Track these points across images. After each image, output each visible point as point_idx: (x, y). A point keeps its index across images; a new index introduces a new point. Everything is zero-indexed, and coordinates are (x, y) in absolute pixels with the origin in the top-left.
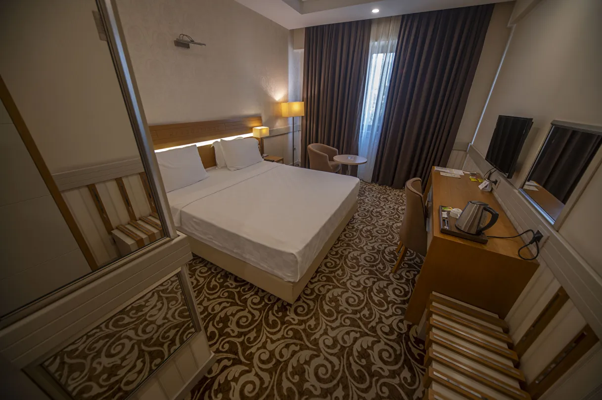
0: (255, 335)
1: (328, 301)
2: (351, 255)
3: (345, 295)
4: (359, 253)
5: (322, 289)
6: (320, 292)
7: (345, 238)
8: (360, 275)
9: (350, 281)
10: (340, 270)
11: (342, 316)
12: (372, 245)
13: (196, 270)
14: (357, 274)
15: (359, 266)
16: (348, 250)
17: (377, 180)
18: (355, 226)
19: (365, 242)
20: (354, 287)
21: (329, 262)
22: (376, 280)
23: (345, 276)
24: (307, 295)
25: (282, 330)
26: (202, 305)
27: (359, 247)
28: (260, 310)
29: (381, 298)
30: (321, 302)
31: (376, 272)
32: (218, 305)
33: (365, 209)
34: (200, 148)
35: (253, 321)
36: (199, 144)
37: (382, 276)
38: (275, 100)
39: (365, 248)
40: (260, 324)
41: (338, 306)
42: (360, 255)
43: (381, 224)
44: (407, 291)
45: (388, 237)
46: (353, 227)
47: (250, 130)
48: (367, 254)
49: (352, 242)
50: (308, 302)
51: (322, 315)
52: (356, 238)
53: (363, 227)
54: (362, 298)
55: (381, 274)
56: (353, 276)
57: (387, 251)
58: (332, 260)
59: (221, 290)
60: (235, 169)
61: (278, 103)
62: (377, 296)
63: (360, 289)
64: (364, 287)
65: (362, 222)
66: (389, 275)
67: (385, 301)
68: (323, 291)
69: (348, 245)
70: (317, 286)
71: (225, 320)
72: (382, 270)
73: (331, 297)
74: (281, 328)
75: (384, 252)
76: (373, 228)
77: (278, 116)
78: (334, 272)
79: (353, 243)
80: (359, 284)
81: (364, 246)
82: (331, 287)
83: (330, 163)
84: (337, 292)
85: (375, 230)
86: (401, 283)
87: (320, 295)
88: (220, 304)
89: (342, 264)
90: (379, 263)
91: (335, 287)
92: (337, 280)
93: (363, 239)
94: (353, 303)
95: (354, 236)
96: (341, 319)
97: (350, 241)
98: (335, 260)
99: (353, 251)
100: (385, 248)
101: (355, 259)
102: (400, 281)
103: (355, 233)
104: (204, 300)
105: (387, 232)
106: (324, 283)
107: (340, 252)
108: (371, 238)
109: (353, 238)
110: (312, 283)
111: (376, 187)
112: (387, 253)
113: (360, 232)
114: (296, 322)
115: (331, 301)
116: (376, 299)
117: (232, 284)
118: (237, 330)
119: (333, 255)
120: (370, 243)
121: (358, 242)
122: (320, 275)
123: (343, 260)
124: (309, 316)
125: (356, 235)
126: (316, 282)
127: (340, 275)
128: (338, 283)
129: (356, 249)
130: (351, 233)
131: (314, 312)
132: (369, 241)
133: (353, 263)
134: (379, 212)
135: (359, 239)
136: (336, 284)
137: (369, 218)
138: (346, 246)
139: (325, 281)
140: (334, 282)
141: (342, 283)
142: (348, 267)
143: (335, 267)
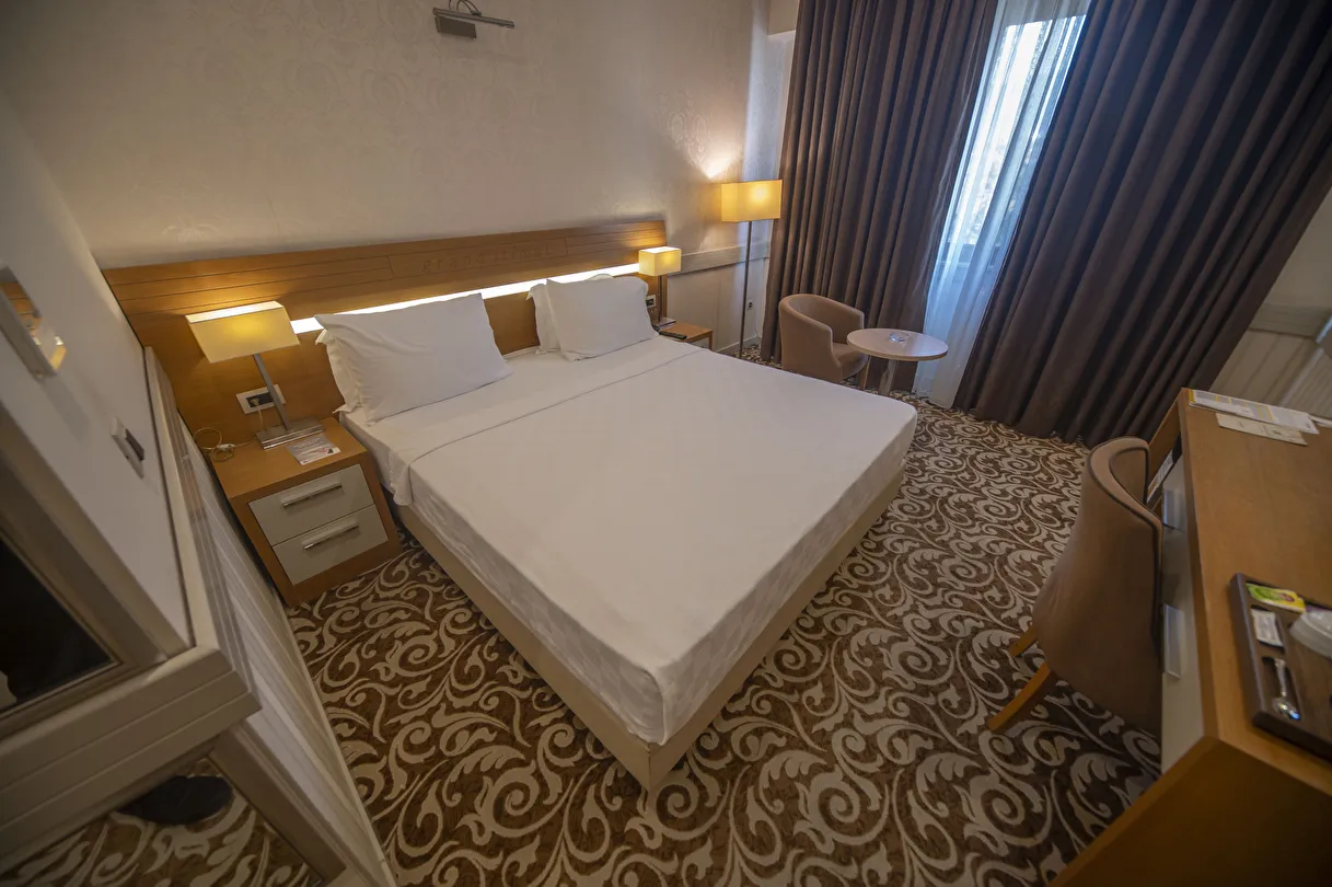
0: (533, 859)
1: (765, 790)
2: (858, 640)
3: (822, 782)
4: (885, 635)
5: (752, 741)
6: (745, 749)
7: (849, 576)
8: (878, 716)
9: (844, 732)
10: (820, 685)
11: (800, 858)
12: (932, 614)
13: (445, 612)
14: (870, 709)
15: (880, 683)
16: (854, 621)
17: (973, 405)
18: (887, 543)
19: (910, 602)
20: (855, 756)
21: (790, 652)
22: (929, 745)
23: (830, 712)
24: (706, 754)
25: (611, 861)
26: (429, 722)
27: (889, 614)
28: (565, 774)
29: (937, 818)
30: (743, 789)
31: (933, 714)
32: (466, 733)
33: (923, 492)
34: (490, 303)
35: (540, 808)
36: (489, 293)
37: (953, 733)
38: (705, 177)
39: (907, 621)
40: (554, 825)
41: (792, 815)
42: (888, 646)
43: (969, 548)
44: (1039, 815)
45: (986, 595)
46: (880, 546)
47: (631, 255)
48: (910, 646)
49: (870, 594)
50: (705, 779)
51: (738, 839)
52: (884, 585)
53: (912, 550)
54: (874, 806)
55: (951, 725)
56: (857, 716)
57: (979, 642)
58: (801, 646)
59: (487, 685)
60: (578, 356)
61: (712, 186)
62: (926, 808)
63: (871, 768)
64: (888, 762)
65: (909, 531)
66: (976, 737)
67: (952, 835)
68: (757, 749)
69: (857, 604)
70: (740, 729)
71: (470, 786)
72: (953, 711)
73: (776, 777)
74: (607, 855)
75: (967, 645)
76: (942, 558)
77: (712, 221)
78: (801, 689)
79: (873, 600)
80: (871, 749)
81: (906, 613)
82: (781, 742)
83: (836, 350)
84: (797, 762)
85: (947, 563)
86: (1016, 776)
87: (743, 763)
88: (473, 728)
89: (828, 665)
90: (947, 685)
91: (795, 744)
92: (804, 721)
94: (841, 819)
95: (877, 575)
96: (793, 871)
97: (864, 589)
98: (809, 646)
99: (869, 626)
100: (976, 631)
101: (868, 655)
102: (1016, 769)
103: (882, 567)
104: (437, 708)
105: (987, 576)
106: (766, 723)
107: (827, 621)
108: (931, 589)
109: (872, 583)
110: (726, 714)
111: (966, 425)
112: (978, 651)
113: (900, 563)
114: (655, 844)
115: (774, 792)
116: (922, 819)
117: (515, 674)
118: (492, 826)
119: (806, 630)
120: (927, 607)
121: (888, 597)
122: (757, 691)
123: (833, 653)
124: (696, 833)
125: (885, 573)
126: (739, 714)
127: (817, 703)
128: (807, 731)
129: (880, 622)
130: (872, 564)
131: (714, 819)
132: (923, 600)
133: (864, 668)
134: (966, 503)
135: (892, 589)
136: (798, 734)
137: (933, 520)
138: (849, 607)
139: (767, 716)
140: (793, 722)
141: (817, 732)
142: (846, 679)
143: (805, 672)
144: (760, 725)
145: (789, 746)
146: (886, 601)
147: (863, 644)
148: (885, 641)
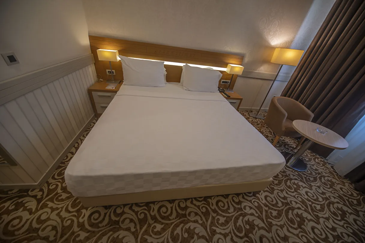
0: (64, 198)
1: (114, 237)
2: (192, 225)
4: (203, 232)
6: (123, 221)
7: (215, 203)
10: (163, 226)
16: (198, 218)
17: (359, 181)
18: (243, 205)
19: (227, 231)
21: (167, 208)
23: (156, 237)
25: (72, 214)
27: (214, 228)
33: (285, 198)
36: (166, 63)
39: (217, 237)
42: (200, 237)
43: (282, 235)
46: (239, 203)
47: (225, 65)
49: (214, 215)
50: (107, 218)
51: (94, 241)
52: (224, 216)
53: (252, 214)
58: (172, 210)
61: (273, 48)
65: (259, 208)
68: (126, 224)
69: (206, 214)
70: (129, 214)
73: (120, 237)
74: (73, 212)
76: (263, 228)
77: (266, 61)
78: (157, 221)
79: (213, 218)
81: (220, 233)
82: (133, 230)
84: (130, 240)
85: (263, 232)
87: (118, 224)
89: (172, 223)
91: (136, 234)
92: (146, 231)
93: (231, 225)
95: (226, 211)
97: (215, 211)
98: (174, 211)
99: (202, 225)
103: (232, 210)
106: (136, 220)
107: (189, 210)
108: (242, 235)
109: (220, 212)
110: (131, 208)
113: (240, 215)
114: (81, 221)
119: (179, 206)
121: (220, 222)
122: (145, 210)
123: (179, 221)
124: (89, 228)
125: (229, 213)
126: (134, 211)
127: (155, 230)
128: (143, 235)
129: (207, 227)
130: (229, 206)
131: (96, 230)
132: (233, 235)
133: (182, 235)
134: (303, 218)
135: (225, 221)
136: (139, 233)
137: (277, 212)
138: (202, 212)
139: (139, 219)
140: (142, 228)
141: (144, 238)
142: (172, 232)
143: (163, 218)
144: (134, 219)
145: (133, 233)
146: (218, 223)
147: (192, 228)
148: (200, 235)
